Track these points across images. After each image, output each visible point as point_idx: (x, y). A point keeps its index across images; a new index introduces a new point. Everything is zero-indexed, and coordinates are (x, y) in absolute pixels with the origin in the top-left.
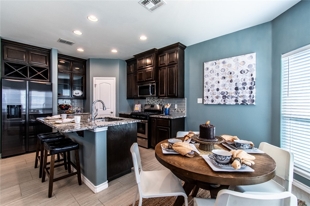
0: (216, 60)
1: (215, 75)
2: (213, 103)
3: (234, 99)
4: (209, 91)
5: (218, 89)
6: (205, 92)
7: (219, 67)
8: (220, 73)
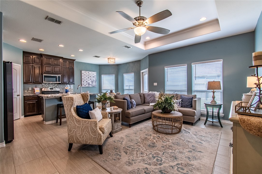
0: (86, 71)
2: (85, 87)
3: (91, 85)
4: (84, 82)
5: (87, 82)
6: (82, 82)
7: (87, 74)
8: (87, 76)
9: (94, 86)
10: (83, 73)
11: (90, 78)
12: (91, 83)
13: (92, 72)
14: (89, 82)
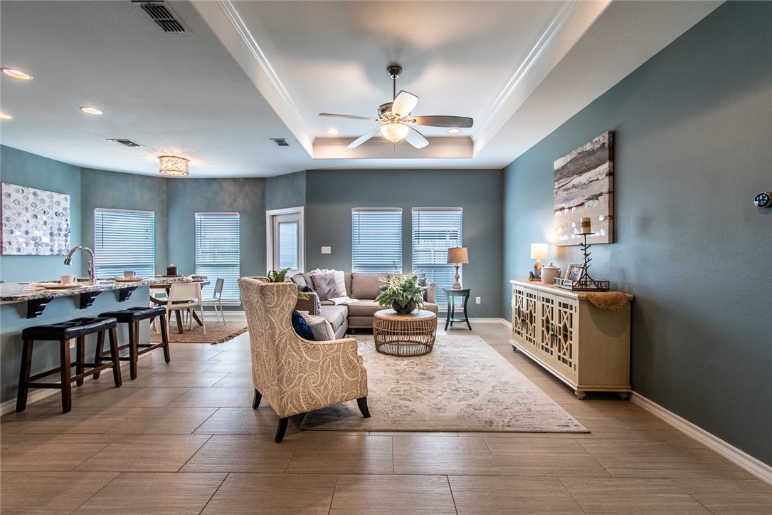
0: (23, 186)
2: (19, 254)
3: (49, 248)
4: (12, 232)
5: (27, 233)
6: (4, 235)
7: (28, 198)
8: (30, 208)
9: (58, 251)
10: (9, 195)
11: (45, 218)
12: (46, 239)
13: (54, 193)
14: (38, 233)
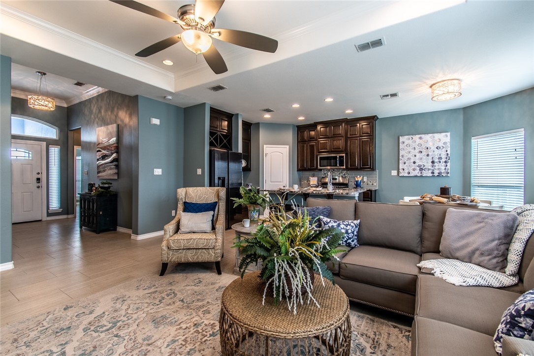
0: (412, 135)
1: (412, 149)
2: (409, 175)
3: (431, 171)
4: (405, 163)
5: (414, 163)
6: (400, 165)
7: (415, 142)
8: (417, 148)
9: (438, 173)
10: (404, 143)
11: (428, 152)
12: (429, 165)
13: (436, 134)
14: (422, 162)
